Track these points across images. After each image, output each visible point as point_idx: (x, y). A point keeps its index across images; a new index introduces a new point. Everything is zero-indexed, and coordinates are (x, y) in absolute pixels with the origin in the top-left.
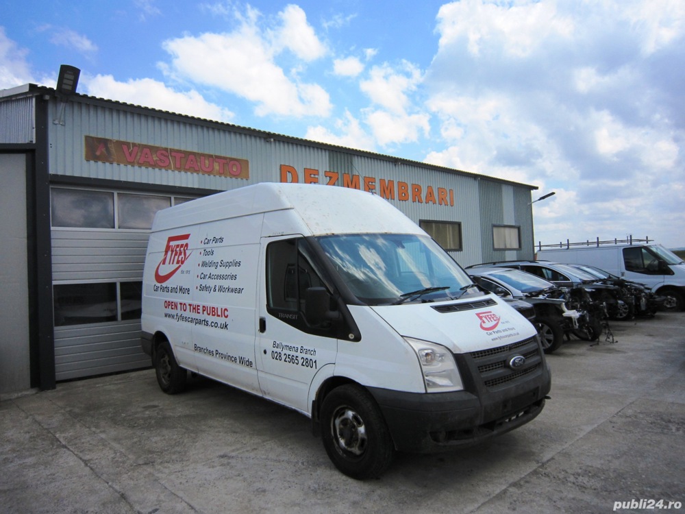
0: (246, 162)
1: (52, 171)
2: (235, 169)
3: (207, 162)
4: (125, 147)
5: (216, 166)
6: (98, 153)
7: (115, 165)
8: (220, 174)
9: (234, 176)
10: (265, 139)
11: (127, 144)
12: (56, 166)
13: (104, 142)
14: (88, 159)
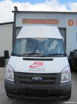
0: (59, 20)
1: (16, 26)
2: (55, 22)
3: (48, 21)
4: (30, 20)
5: (50, 22)
6: (24, 22)
7: (28, 24)
8: (51, 24)
9: (55, 24)
10: (64, 14)
11: (30, 19)
12: (17, 25)
13: (26, 19)
14: (23, 23)
